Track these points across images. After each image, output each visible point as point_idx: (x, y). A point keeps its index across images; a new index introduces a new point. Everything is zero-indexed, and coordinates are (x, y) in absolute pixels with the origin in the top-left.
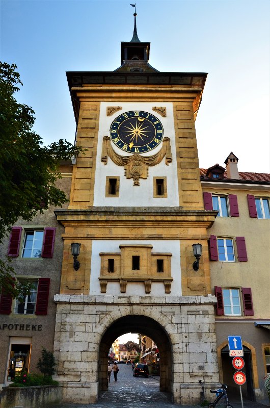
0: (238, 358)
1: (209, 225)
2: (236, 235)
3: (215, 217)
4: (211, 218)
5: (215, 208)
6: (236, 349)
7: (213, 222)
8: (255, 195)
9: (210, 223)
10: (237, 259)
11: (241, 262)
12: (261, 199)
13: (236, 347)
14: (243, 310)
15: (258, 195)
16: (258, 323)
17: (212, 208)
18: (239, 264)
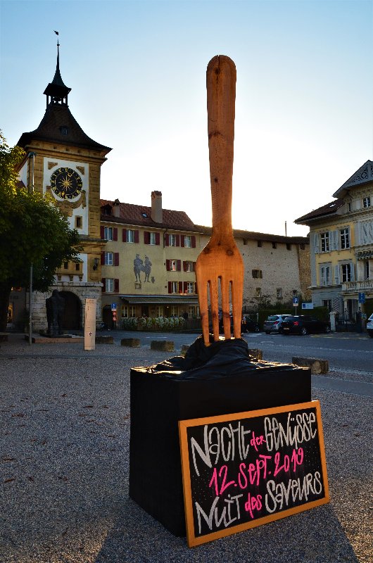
1: (103, 247)
2: (115, 251)
3: (106, 243)
4: (103, 244)
10: (114, 264)
11: (115, 266)
14: (114, 290)
15: (128, 229)
16: (121, 296)
17: (104, 238)
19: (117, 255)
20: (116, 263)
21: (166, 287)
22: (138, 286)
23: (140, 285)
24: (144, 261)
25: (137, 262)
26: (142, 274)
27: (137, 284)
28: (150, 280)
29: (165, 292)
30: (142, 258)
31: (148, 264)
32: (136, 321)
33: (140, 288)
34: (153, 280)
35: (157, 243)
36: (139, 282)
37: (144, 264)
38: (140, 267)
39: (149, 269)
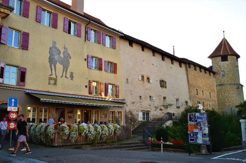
0: (13, 112)
1: (4, 16)
2: (24, 30)
3: (11, 12)
4: (6, 11)
5: (11, 5)
6: (13, 106)
7: (8, 15)
8: (43, 8)
9: (6, 15)
10: (21, 47)
11: (23, 49)
12: (46, 12)
13: (13, 105)
14: (18, 82)
15: (45, 8)
16: (27, 91)
17: (8, 4)
18: (21, 51)
19: (26, 36)
20: (25, 46)
21: (86, 86)
22: (52, 82)
23: (55, 80)
24: (62, 52)
25: (53, 50)
26: (59, 67)
27: (50, 79)
28: (68, 75)
29: (85, 92)
30: (59, 46)
31: (68, 57)
32: (51, 129)
33: (55, 84)
34: (72, 77)
35: (79, 35)
36: (54, 76)
37: (62, 55)
38: (56, 57)
39: (68, 63)
